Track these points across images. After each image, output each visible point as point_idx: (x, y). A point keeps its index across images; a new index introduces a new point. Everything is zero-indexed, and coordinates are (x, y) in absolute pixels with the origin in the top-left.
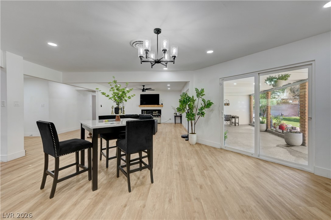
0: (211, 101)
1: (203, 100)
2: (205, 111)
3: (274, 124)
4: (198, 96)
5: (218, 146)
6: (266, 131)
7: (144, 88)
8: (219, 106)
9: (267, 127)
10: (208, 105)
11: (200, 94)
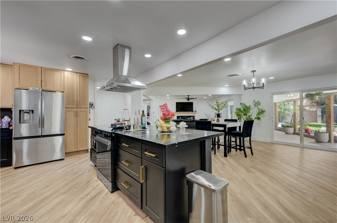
0: (263, 109)
1: (258, 108)
2: (260, 116)
3: (299, 128)
4: (255, 106)
5: (270, 142)
6: (294, 133)
7: (189, 98)
8: (270, 113)
9: (295, 130)
10: (262, 112)
11: (257, 104)
